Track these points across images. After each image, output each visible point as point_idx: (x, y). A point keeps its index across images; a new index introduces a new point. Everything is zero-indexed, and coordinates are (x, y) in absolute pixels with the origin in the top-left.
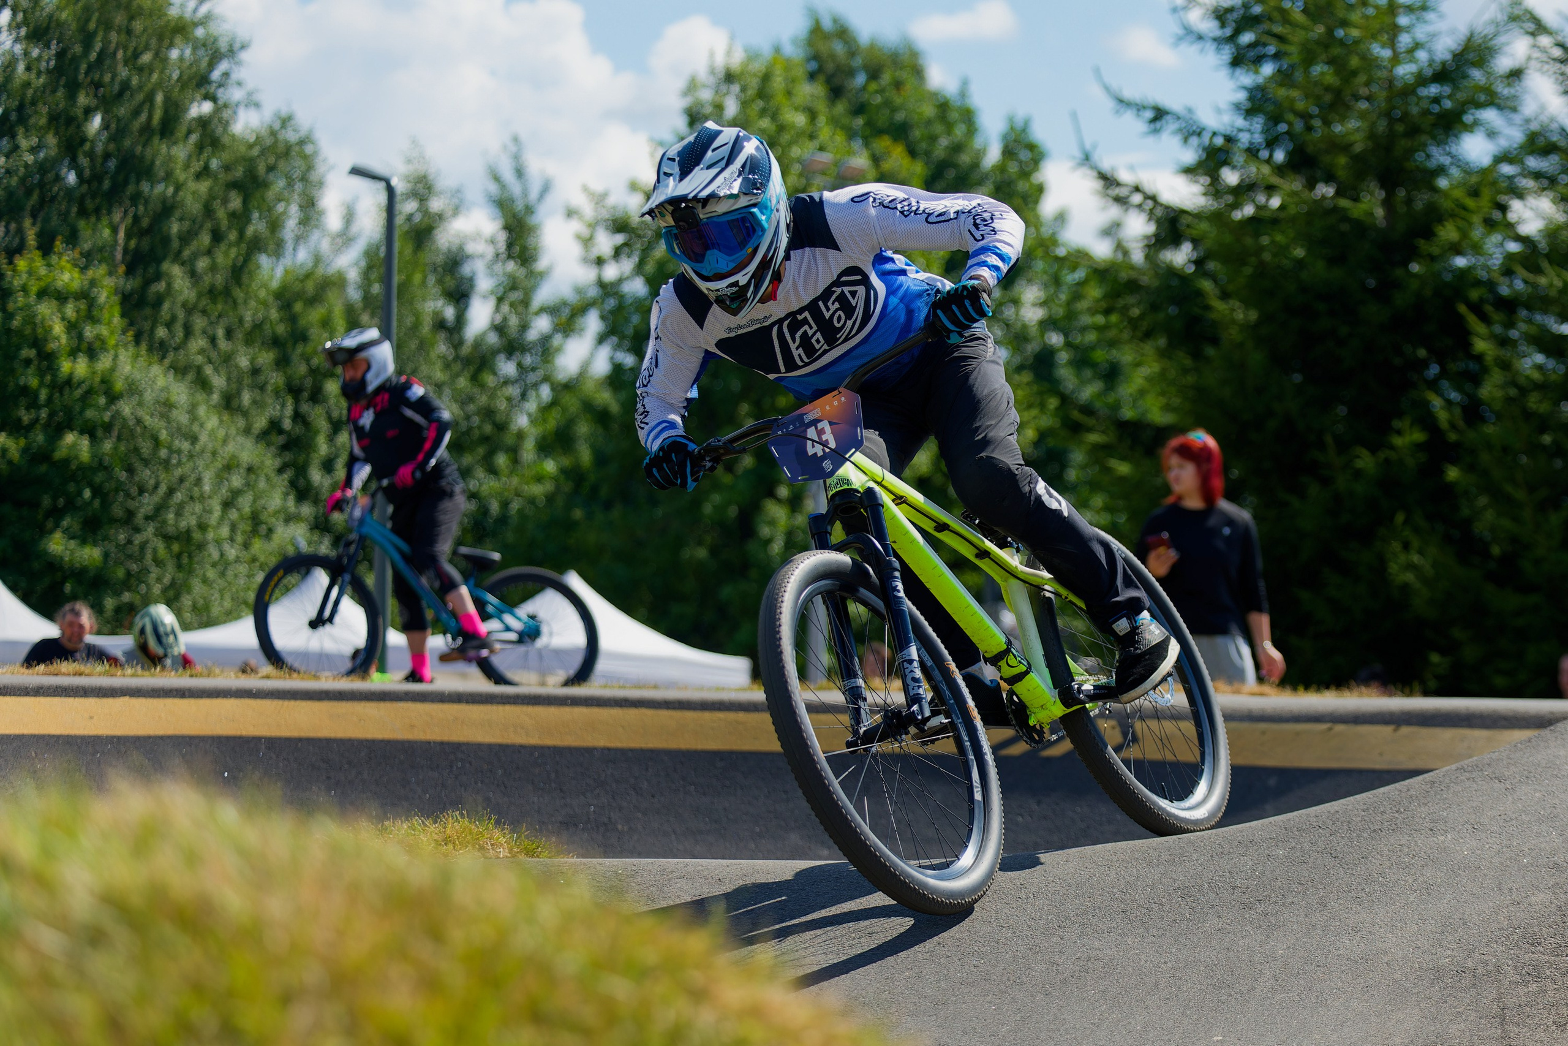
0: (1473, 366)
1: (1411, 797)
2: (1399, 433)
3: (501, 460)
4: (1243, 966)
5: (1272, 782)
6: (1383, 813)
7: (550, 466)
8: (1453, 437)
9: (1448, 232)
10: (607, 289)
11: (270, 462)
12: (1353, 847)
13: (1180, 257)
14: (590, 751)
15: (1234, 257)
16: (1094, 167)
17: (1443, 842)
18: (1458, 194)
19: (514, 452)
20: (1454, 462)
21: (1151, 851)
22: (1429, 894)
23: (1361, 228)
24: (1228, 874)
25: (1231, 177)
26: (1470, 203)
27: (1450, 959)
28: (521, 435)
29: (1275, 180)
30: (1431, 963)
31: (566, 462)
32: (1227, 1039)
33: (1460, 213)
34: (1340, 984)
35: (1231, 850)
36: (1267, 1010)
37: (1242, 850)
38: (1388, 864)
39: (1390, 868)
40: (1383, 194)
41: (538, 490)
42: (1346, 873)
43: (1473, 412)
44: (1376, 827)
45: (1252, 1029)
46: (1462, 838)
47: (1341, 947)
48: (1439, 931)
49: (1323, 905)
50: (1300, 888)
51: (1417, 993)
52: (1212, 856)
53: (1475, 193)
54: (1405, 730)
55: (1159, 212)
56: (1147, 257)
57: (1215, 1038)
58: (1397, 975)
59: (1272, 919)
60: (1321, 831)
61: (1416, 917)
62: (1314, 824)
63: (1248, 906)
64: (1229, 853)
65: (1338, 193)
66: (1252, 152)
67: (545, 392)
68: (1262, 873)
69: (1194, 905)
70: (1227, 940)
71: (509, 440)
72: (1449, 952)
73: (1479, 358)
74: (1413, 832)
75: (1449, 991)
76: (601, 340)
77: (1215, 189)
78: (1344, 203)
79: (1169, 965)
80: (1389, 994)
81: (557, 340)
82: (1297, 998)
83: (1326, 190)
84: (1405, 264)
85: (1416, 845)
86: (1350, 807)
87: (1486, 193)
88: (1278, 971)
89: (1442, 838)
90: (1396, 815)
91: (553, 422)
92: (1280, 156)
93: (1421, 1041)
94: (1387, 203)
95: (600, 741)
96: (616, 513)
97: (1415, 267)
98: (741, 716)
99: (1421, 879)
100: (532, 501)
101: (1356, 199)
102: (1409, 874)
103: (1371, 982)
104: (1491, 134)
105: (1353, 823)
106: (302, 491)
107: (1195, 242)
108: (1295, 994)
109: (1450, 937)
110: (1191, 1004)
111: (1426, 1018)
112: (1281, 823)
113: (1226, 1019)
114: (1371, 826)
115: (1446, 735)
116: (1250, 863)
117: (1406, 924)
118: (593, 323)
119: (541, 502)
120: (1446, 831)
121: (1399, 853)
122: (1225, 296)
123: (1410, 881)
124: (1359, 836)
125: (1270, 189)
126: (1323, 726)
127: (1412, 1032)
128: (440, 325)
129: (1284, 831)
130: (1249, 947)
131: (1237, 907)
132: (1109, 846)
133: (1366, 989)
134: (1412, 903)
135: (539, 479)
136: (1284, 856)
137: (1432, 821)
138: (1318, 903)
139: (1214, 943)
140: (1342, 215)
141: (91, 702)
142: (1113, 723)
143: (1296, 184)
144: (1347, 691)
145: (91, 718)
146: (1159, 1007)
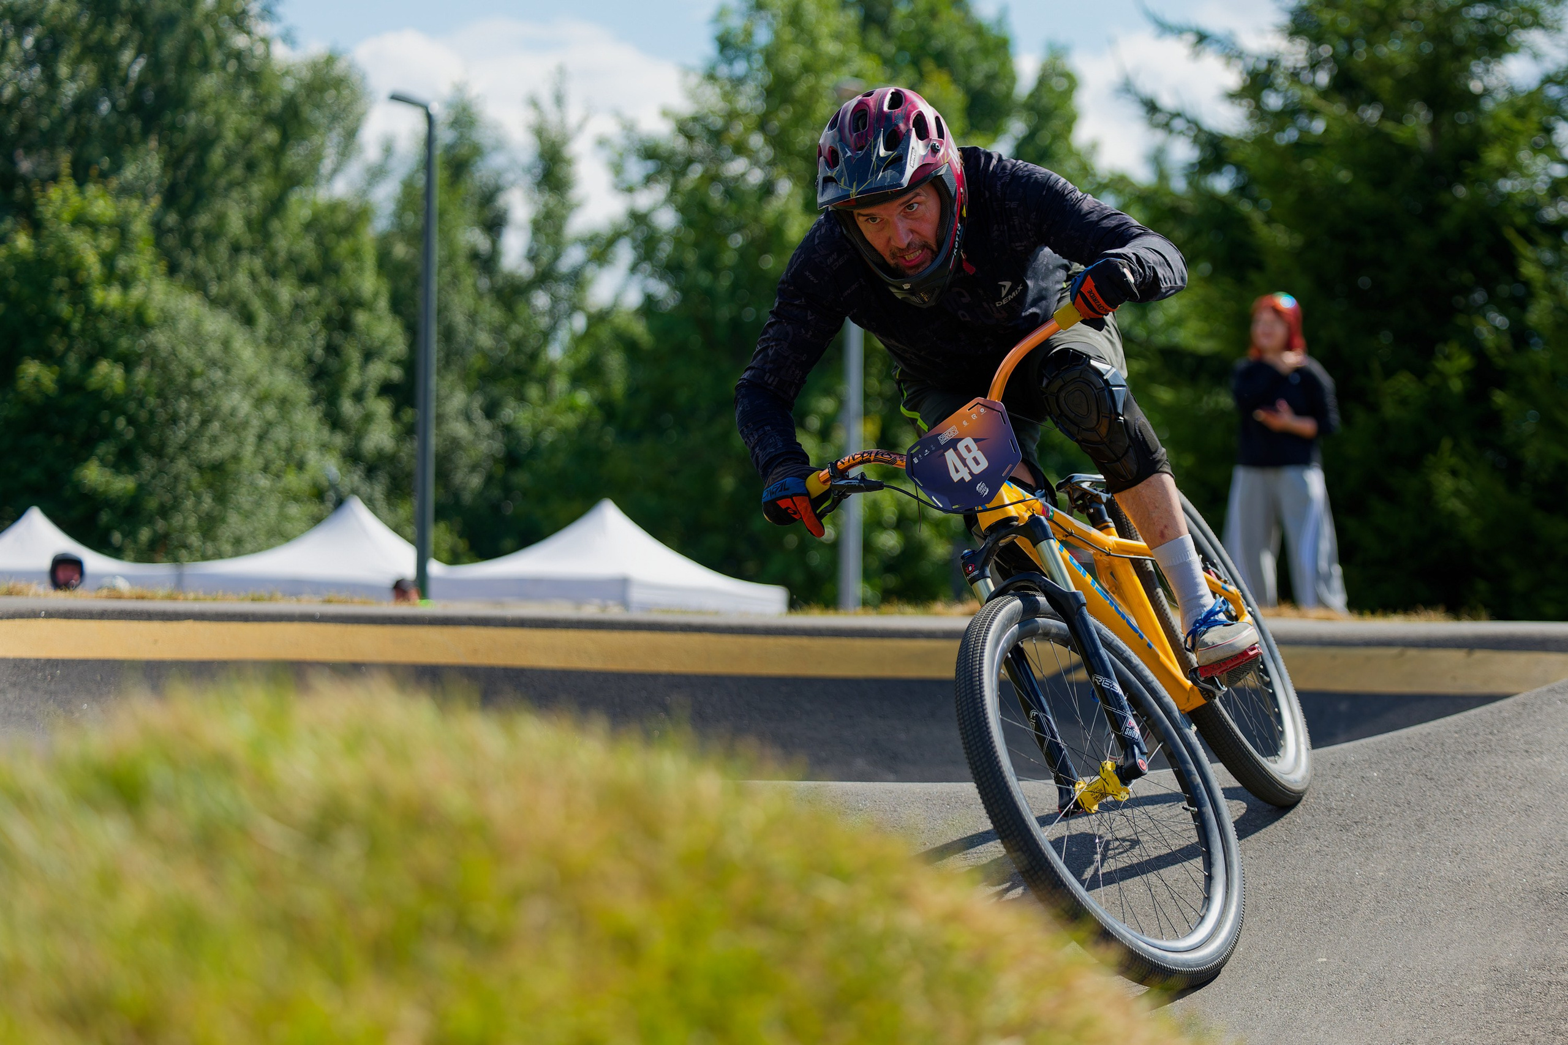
0: (1520, 291)
1: (1504, 718)
2: (1448, 358)
3: (534, 392)
4: (1344, 888)
5: (1343, 707)
6: (1476, 735)
7: (583, 398)
8: (1500, 362)
9: (1495, 156)
10: (638, 219)
11: (304, 393)
12: (1448, 769)
13: (1222, 183)
14: (655, 677)
15: (1278, 181)
16: (1136, 94)
17: (1540, 764)
18: (1505, 116)
19: (545, 380)
20: (1501, 386)
22: (1528, 816)
23: (1406, 152)
24: (1322, 796)
25: (1273, 101)
26: (1517, 125)
27: (1553, 881)
28: (552, 369)
29: (1321, 104)
30: (1534, 885)
31: (597, 393)
32: (1331, 960)
33: (1506, 136)
34: (1443, 905)
35: (1324, 773)
36: (1370, 931)
37: (1335, 772)
38: (1484, 785)
39: (1486, 789)
40: (1430, 117)
41: (569, 420)
42: (1443, 795)
43: (1520, 336)
44: (1471, 749)
45: (1356, 951)
46: (1558, 759)
47: (1442, 868)
48: (1541, 852)
49: (1421, 826)
50: (1397, 809)
51: (1522, 915)
53: (1521, 114)
54: (1479, 655)
55: (1203, 137)
56: (1190, 183)
57: (1320, 960)
58: (1501, 897)
59: (1370, 841)
60: (1414, 752)
61: (1516, 838)
62: (1407, 746)
63: (1345, 828)
64: (1322, 775)
65: (1383, 116)
66: (1294, 75)
67: (579, 322)
68: (1357, 795)
69: (1290, 827)
70: (1326, 862)
71: (541, 370)
72: (1552, 874)
73: (1527, 284)
74: (1508, 753)
75: (1554, 912)
76: (634, 269)
77: (1259, 113)
78: (1389, 127)
79: (1269, 887)
80: (1494, 916)
81: (590, 271)
82: (1400, 920)
83: (1371, 114)
84: (1449, 186)
85: (1513, 767)
86: (1442, 729)
87: (1535, 116)
88: (1379, 893)
89: (1538, 760)
90: (1490, 737)
91: (585, 352)
92: (1323, 78)
93: (1528, 962)
94: (1434, 127)
95: (664, 666)
96: (646, 445)
97: (1461, 191)
98: (805, 641)
99: (1519, 800)
100: (565, 431)
101: (1399, 121)
102: (1507, 796)
103: (1475, 904)
104: (1536, 56)
105: (1447, 745)
106: (334, 421)
107: (1239, 167)
108: (1398, 916)
109: (1553, 859)
110: (1293, 926)
111: (1532, 940)
112: (1373, 745)
113: (1330, 941)
114: (1465, 748)
115: (1521, 660)
116: (1344, 785)
117: (1506, 845)
118: (625, 254)
119: (574, 435)
120: (1541, 753)
121: (1495, 775)
122: (1270, 220)
123: (1509, 802)
124: (1453, 758)
125: (1313, 113)
126: (1394, 651)
127: (1519, 954)
128: (474, 256)
129: (1377, 753)
130: (1348, 869)
131: (1334, 829)
133: (1469, 911)
134: (1512, 824)
135: (572, 410)
136: (1378, 777)
137: (1526, 743)
138: (1415, 824)
139: (1313, 865)
140: (1387, 139)
141: (156, 626)
143: (1338, 108)
144: (1414, 615)
145: (156, 641)
146: (1261, 929)
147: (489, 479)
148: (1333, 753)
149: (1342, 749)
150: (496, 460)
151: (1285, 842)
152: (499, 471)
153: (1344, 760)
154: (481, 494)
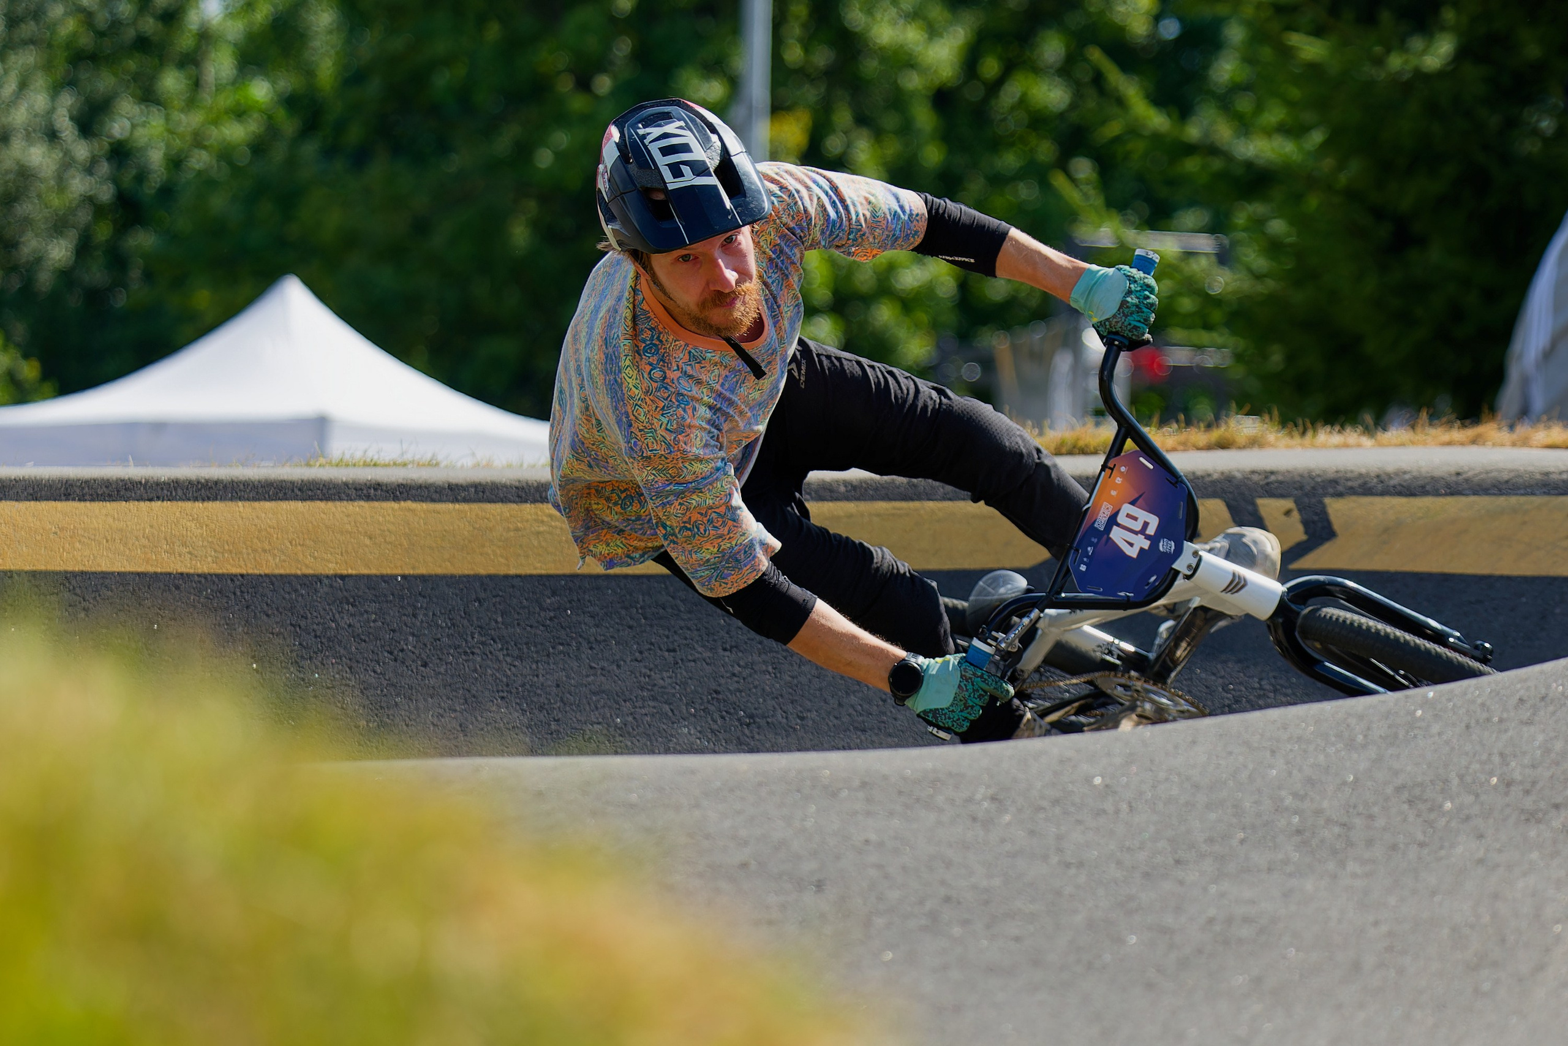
3: (171, 82)
7: (260, 91)
19: (191, 61)
21: (1352, 721)
28: (206, 37)
31: (288, 82)
35: (1505, 715)
37: (1526, 715)
41: (236, 133)
52: (1468, 727)
63: (1531, 817)
71: (185, 42)
96: (377, 170)
100: (225, 154)
119: (244, 157)
132: (1274, 714)
135: (240, 113)
142: (1289, 504)
147: (84, 248)
148: (1525, 680)
149: (1542, 672)
150: (99, 210)
151: (1422, 845)
152: (103, 232)
153: (1543, 691)
154: (66, 276)
